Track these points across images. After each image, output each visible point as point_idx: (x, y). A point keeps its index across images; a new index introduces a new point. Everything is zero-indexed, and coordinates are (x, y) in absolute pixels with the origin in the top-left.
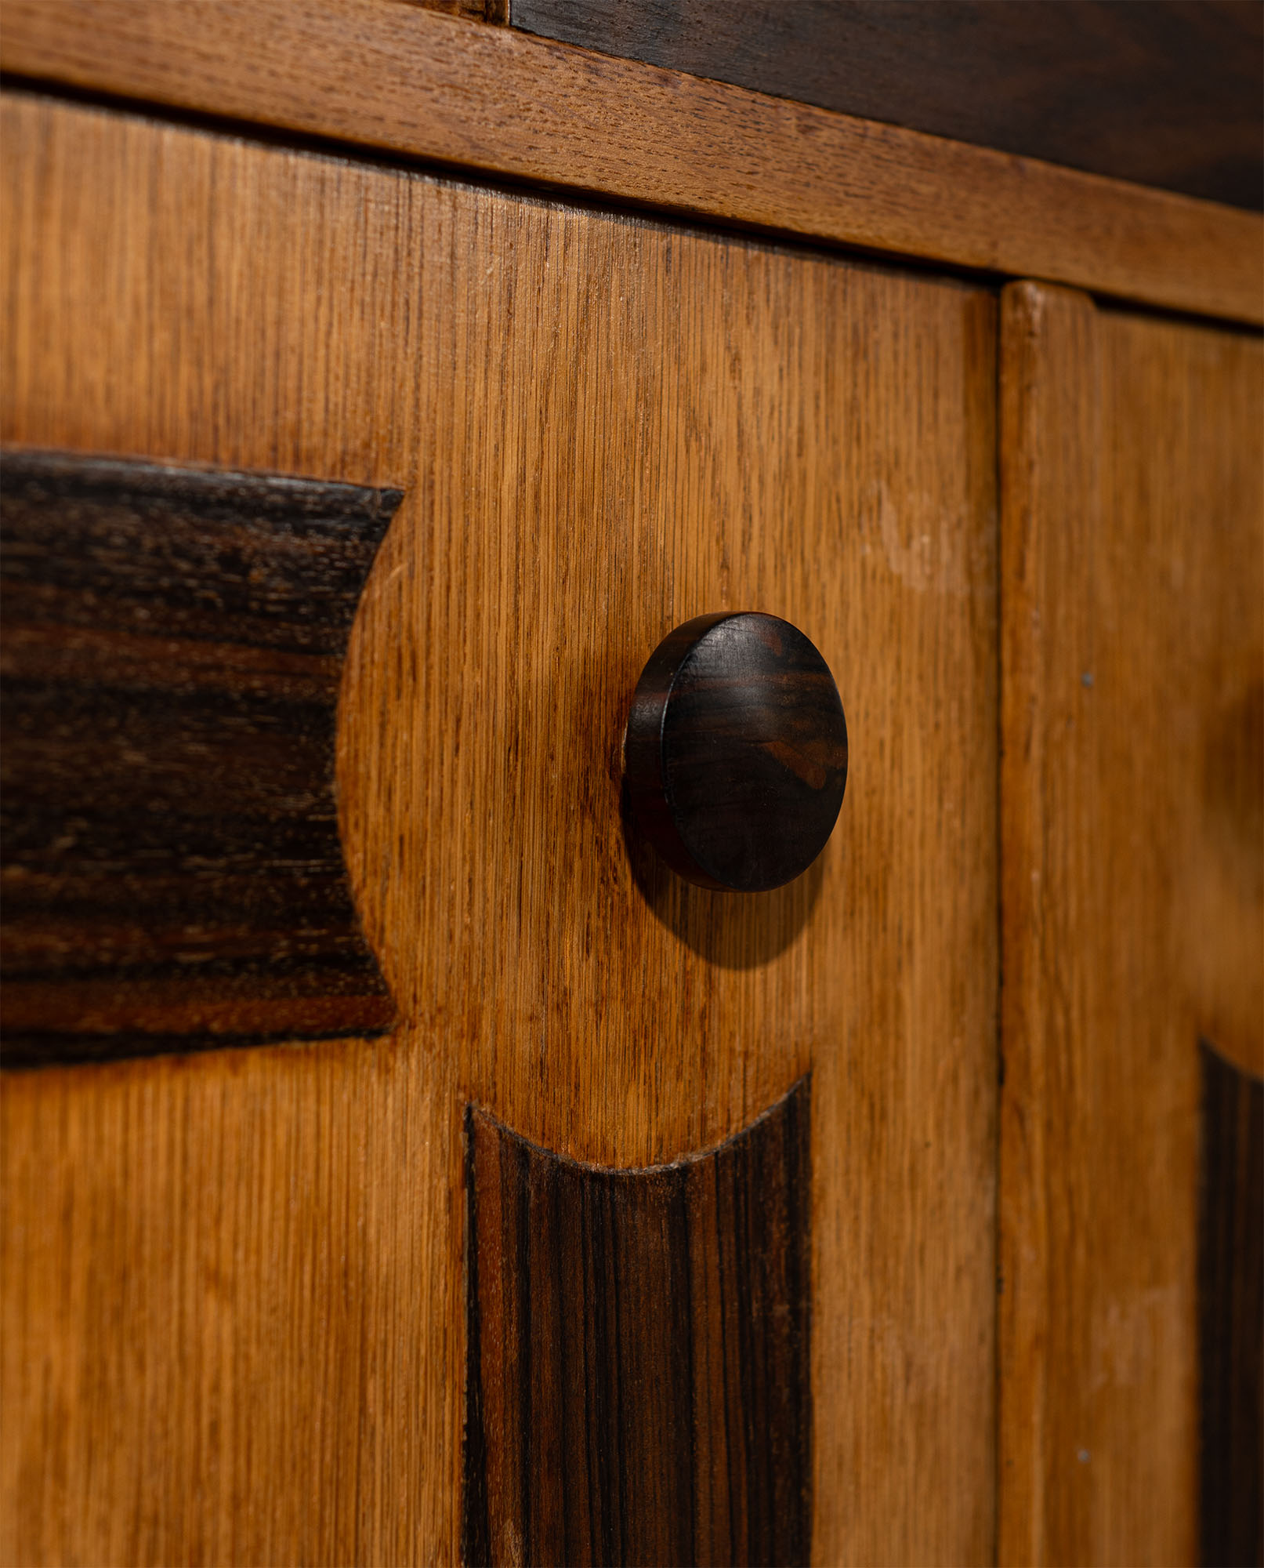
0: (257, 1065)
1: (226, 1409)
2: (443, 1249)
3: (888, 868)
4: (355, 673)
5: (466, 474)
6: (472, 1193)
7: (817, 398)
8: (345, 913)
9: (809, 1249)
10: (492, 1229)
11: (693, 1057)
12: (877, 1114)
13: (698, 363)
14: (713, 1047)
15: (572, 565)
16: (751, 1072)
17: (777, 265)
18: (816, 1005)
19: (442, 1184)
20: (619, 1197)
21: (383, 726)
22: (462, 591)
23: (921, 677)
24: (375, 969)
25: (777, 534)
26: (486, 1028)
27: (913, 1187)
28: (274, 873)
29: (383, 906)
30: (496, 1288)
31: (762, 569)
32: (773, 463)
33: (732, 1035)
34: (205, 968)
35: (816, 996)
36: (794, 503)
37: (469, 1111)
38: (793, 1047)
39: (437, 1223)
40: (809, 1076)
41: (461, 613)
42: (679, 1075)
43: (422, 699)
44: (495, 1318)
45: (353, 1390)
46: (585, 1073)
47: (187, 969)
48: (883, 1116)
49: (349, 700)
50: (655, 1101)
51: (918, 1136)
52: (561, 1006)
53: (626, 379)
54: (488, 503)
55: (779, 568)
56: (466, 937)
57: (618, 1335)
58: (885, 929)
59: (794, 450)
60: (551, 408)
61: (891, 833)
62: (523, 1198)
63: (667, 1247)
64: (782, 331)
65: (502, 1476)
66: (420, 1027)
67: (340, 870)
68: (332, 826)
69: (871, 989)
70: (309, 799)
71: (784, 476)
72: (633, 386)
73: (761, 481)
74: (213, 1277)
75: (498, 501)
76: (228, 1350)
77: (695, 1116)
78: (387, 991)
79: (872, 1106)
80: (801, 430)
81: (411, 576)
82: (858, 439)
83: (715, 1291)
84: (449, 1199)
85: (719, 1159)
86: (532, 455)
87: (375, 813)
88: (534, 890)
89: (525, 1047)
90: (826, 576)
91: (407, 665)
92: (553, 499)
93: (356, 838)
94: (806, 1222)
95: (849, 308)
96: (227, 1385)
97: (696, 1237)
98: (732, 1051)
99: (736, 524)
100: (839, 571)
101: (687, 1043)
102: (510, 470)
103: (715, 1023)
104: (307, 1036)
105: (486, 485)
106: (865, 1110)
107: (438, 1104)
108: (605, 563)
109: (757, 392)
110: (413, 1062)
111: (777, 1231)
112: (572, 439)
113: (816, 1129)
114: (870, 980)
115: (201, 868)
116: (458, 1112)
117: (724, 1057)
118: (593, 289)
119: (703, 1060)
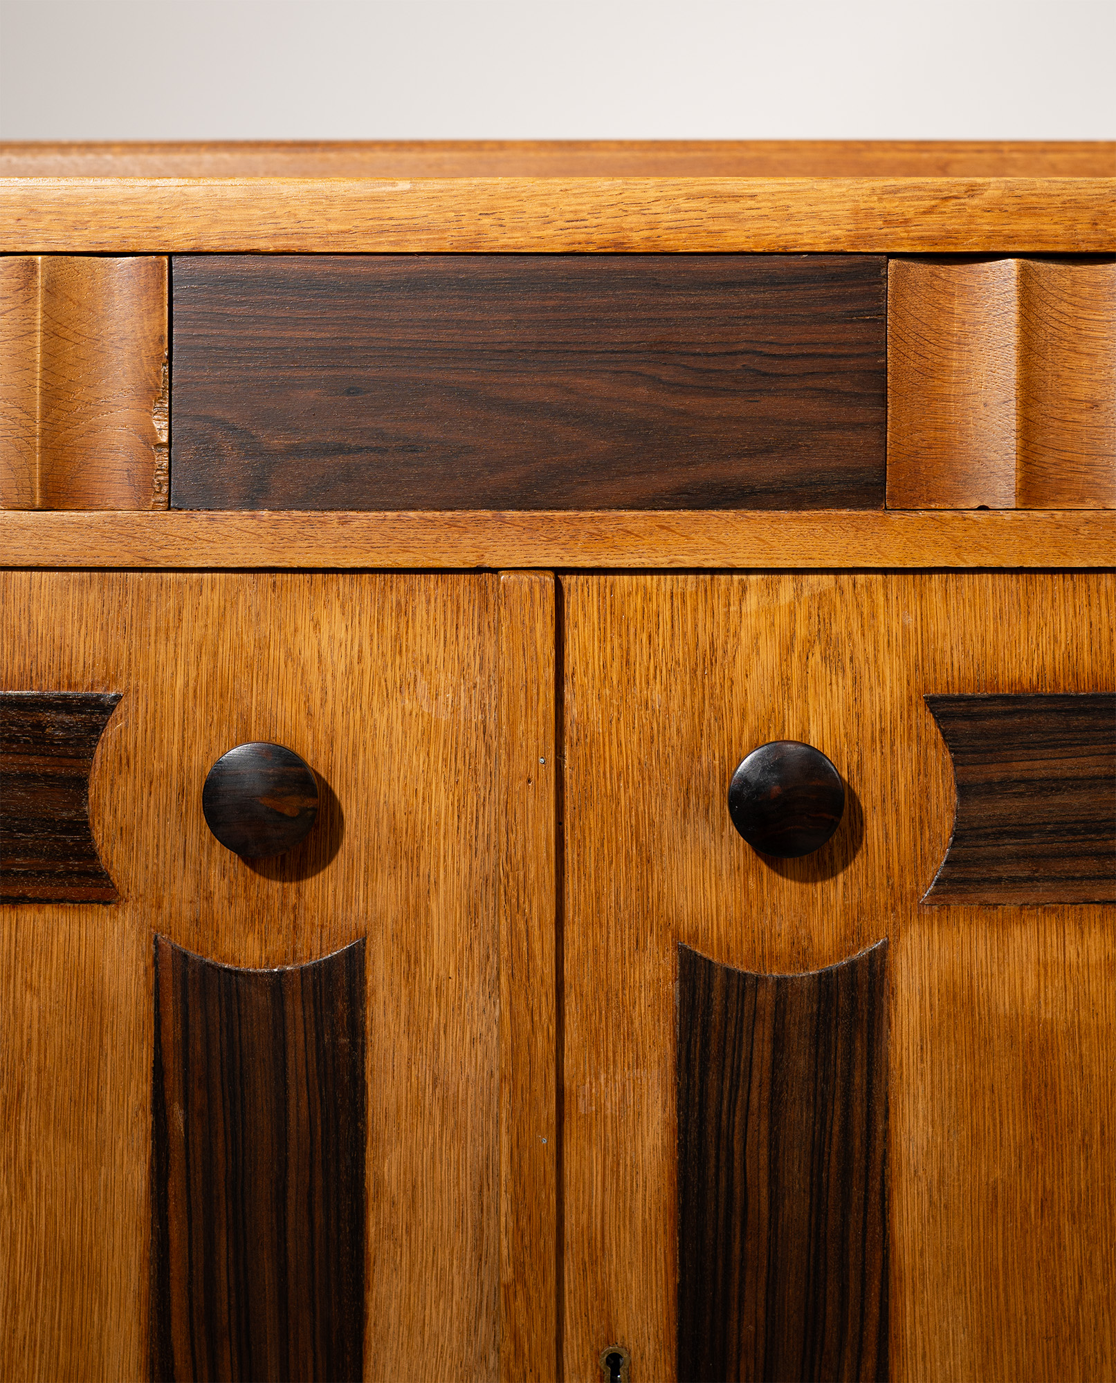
0: (49, 910)
1: (35, 1035)
2: (143, 991)
3: (420, 848)
4: (98, 765)
5: (155, 685)
6: (157, 968)
7: (371, 636)
8: (93, 856)
9: (364, 1016)
10: (168, 985)
11: (287, 926)
12: (413, 960)
13: (292, 628)
14: (300, 922)
15: (215, 718)
16: (325, 934)
17: (344, 581)
18: (369, 908)
19: (142, 965)
20: (240, 979)
21: (112, 785)
22: (153, 731)
23: (445, 760)
24: (108, 877)
25: (344, 699)
26: (166, 904)
27: (439, 996)
28: (56, 839)
29: (112, 853)
30: (170, 1008)
31: (333, 714)
32: (341, 667)
33: (313, 917)
34: (24, 874)
35: (370, 904)
36: (355, 684)
37: (156, 937)
38: (353, 925)
39: (139, 980)
40: (364, 939)
41: (153, 740)
42: (279, 932)
43: (132, 774)
44: (168, 1020)
45: (96, 1038)
46: (222, 927)
47: (16, 874)
48: (417, 961)
49: (94, 776)
50: (264, 942)
51: (442, 973)
52: (209, 897)
53: (249, 639)
54: (167, 697)
55: (346, 712)
56: (155, 868)
57: (240, 1037)
58: (418, 875)
59: (355, 661)
60: (203, 655)
61: (423, 832)
62: (185, 975)
63: (270, 1004)
64: (348, 608)
65: (173, 1083)
66: (131, 902)
67: (89, 839)
68: (87, 823)
69: (408, 903)
70: (73, 813)
71: (349, 671)
72: (252, 642)
73: (333, 676)
74: (29, 986)
75: (173, 695)
76: (36, 1014)
77: (290, 950)
78: (114, 886)
79: (409, 956)
80: (360, 652)
81: (127, 727)
82: (401, 651)
83: (301, 1027)
84: (146, 970)
85: (303, 971)
86: (193, 674)
87: (108, 818)
88: (192, 849)
89: (187, 912)
90: (377, 715)
91: (124, 761)
92: (204, 692)
93: (99, 828)
94: (362, 1004)
95: (394, 593)
96: (35, 1026)
97: (288, 1002)
98: (313, 924)
99: (317, 696)
100: (386, 713)
101: (284, 919)
102: (180, 682)
103: (302, 911)
104: (73, 901)
105: (166, 687)
106: (404, 957)
107: (140, 932)
108: (235, 717)
109: (332, 638)
110: (127, 915)
111: (341, 1006)
112: (215, 666)
113: (369, 964)
114: (407, 899)
115: (23, 837)
116: (150, 936)
117: (308, 928)
118: (228, 606)
119: (294, 927)
